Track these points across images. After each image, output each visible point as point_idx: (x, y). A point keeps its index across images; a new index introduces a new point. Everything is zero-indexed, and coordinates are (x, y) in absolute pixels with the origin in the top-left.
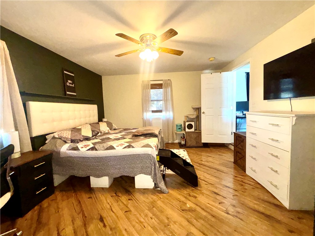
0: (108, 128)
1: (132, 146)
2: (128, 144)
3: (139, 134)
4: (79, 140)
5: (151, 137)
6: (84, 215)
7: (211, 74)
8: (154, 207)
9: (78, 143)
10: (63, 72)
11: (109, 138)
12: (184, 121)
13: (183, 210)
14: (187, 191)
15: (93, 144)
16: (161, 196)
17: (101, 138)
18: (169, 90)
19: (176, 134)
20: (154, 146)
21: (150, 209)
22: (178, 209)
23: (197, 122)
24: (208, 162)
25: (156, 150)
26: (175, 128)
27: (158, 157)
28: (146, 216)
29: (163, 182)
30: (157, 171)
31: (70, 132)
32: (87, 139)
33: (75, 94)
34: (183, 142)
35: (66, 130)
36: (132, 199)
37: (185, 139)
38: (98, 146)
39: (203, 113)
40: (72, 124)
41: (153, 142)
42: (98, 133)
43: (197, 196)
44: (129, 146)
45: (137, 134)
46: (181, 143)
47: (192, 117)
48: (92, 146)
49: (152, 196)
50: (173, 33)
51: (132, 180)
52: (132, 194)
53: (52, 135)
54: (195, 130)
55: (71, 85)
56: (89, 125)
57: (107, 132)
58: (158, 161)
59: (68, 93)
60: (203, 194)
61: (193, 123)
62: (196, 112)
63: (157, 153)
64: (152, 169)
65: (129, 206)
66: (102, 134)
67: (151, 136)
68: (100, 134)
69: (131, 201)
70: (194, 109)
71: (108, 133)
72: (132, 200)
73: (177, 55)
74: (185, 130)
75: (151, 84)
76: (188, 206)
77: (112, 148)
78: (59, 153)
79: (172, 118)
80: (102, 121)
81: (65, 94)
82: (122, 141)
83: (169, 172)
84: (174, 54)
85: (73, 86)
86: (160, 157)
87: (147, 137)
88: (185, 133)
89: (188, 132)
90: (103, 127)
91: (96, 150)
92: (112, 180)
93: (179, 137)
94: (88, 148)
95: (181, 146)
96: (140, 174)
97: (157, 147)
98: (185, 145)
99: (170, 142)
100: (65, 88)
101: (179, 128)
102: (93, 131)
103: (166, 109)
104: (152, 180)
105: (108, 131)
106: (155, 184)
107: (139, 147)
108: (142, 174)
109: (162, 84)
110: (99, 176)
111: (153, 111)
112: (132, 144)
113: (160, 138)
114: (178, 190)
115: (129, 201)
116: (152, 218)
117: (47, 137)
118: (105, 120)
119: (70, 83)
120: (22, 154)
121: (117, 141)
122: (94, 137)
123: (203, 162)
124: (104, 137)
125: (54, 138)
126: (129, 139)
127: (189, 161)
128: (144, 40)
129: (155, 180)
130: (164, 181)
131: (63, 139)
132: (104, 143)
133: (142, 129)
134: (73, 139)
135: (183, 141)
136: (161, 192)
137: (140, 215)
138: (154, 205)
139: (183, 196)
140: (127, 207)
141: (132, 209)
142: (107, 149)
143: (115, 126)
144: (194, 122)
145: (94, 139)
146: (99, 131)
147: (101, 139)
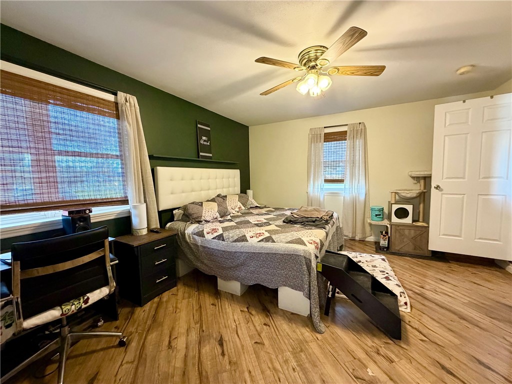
1: (272, 239)
2: (269, 235)
5: (313, 228)
6: (201, 327)
7: (464, 102)
8: (302, 351)
10: (197, 126)
11: (248, 222)
12: (389, 202)
13: (357, 378)
15: (223, 228)
18: (359, 143)
19: (370, 224)
22: (347, 370)
23: (419, 206)
26: (368, 214)
27: (320, 266)
34: (384, 243)
36: (270, 325)
37: (389, 237)
38: (227, 234)
39: (435, 188)
44: (268, 240)
45: (290, 218)
46: (379, 243)
47: (409, 195)
50: (358, 34)
51: (273, 293)
52: (272, 317)
54: (414, 221)
55: (205, 143)
58: (319, 272)
59: (201, 154)
61: (409, 208)
62: (419, 184)
65: (263, 335)
69: (268, 327)
70: (413, 178)
73: (372, 75)
74: (390, 218)
75: (325, 134)
76: (370, 374)
77: (243, 239)
80: (246, 193)
81: (198, 156)
82: (263, 229)
85: (209, 144)
86: (323, 265)
89: (398, 225)
94: (216, 234)
95: (378, 249)
96: (285, 286)
97: (320, 245)
99: (357, 238)
101: (376, 215)
109: (346, 131)
111: (327, 181)
112: (275, 237)
115: (265, 327)
116: (296, 370)
117: (174, 212)
118: (249, 192)
121: (256, 228)
124: (243, 219)
126: (276, 225)
128: (305, 59)
132: (239, 228)
135: (385, 240)
140: (260, 335)
141: (266, 342)
142: (237, 240)
144: (412, 206)
147: (236, 223)
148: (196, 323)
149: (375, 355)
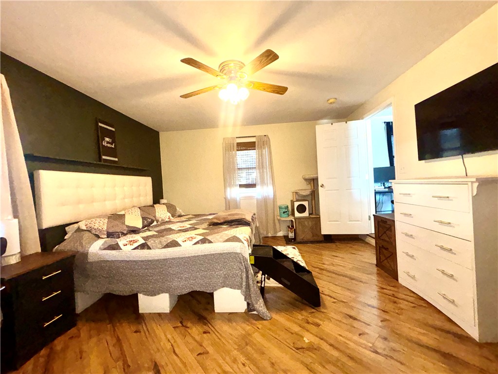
0: (169, 214)
1: (208, 240)
2: (202, 237)
3: (219, 222)
4: (121, 232)
5: (239, 226)
6: (125, 362)
7: (332, 124)
8: (247, 344)
9: (119, 237)
10: (98, 125)
11: (170, 230)
12: (291, 201)
13: (297, 349)
14: (302, 315)
15: (144, 238)
16: (259, 324)
17: (157, 229)
18: (265, 151)
19: (279, 220)
20: (245, 239)
21: (241, 349)
22: (290, 346)
23: (312, 202)
24: (333, 265)
25: (249, 246)
26: (277, 212)
27: (253, 257)
28: (235, 361)
29: (261, 300)
30: (251, 282)
31: (107, 220)
32: (134, 231)
33: (116, 159)
34: (291, 235)
35: (99, 217)
36: (210, 331)
37: (295, 230)
38: (152, 242)
39: (321, 186)
40: (109, 207)
41: (244, 232)
42: (152, 222)
43: (321, 323)
44: (204, 241)
45: (216, 221)
46: (288, 236)
47: (304, 194)
48: (142, 241)
49: (244, 325)
50: (271, 56)
51: (208, 298)
52: (210, 323)
53: (76, 226)
54: (310, 214)
55: (109, 145)
56: (138, 209)
57: (168, 220)
58: (252, 264)
59: (104, 157)
60: (329, 319)
61: (306, 204)
62: (310, 185)
63: (250, 252)
64: (242, 278)
65: (205, 344)
66: (159, 223)
67: (240, 224)
68: (155, 223)
69: (208, 334)
71: (169, 222)
72: (210, 333)
73: (278, 93)
74: (293, 214)
75: (237, 143)
76: (307, 341)
77: (175, 244)
78: (85, 255)
79: (271, 195)
80: (159, 203)
81: (100, 159)
82: (192, 233)
83: (272, 283)
84: (274, 92)
85: (113, 146)
86: (255, 257)
87: (232, 225)
88: (294, 220)
89: (300, 218)
90: (161, 212)
91: (149, 248)
92: (176, 299)
93: (284, 226)
94: (136, 245)
95: (288, 241)
96: (223, 287)
97: (249, 241)
98: (295, 239)
99: (270, 235)
100: (100, 150)
101: (284, 212)
102: (144, 219)
103: (263, 182)
104: (243, 297)
105: (169, 218)
106: (248, 304)
107: (221, 242)
108: (225, 289)
109: (255, 142)
110: (153, 293)
111: (241, 186)
112: (209, 238)
113: (254, 226)
114: (287, 313)
115: (205, 335)
116: (246, 365)
117: (67, 228)
118: (163, 201)
119: (108, 143)
120: (24, 258)
121: (183, 234)
122: (146, 228)
123: (325, 266)
124: (163, 227)
125: (79, 230)
126: (203, 229)
127: (303, 264)
128: (225, 70)
129: (247, 296)
130: (263, 298)
131: (94, 232)
132: (163, 236)
133: (223, 214)
134: (110, 231)
135: (292, 233)
136: (259, 318)
137: (224, 359)
138: (248, 341)
139: (296, 323)
140: (201, 346)
141: (210, 349)
142: (167, 246)
143: (179, 211)
144: (307, 202)
145: (145, 231)
146: (154, 219)
147: (156, 231)
148: (117, 361)
149: (306, 325)
